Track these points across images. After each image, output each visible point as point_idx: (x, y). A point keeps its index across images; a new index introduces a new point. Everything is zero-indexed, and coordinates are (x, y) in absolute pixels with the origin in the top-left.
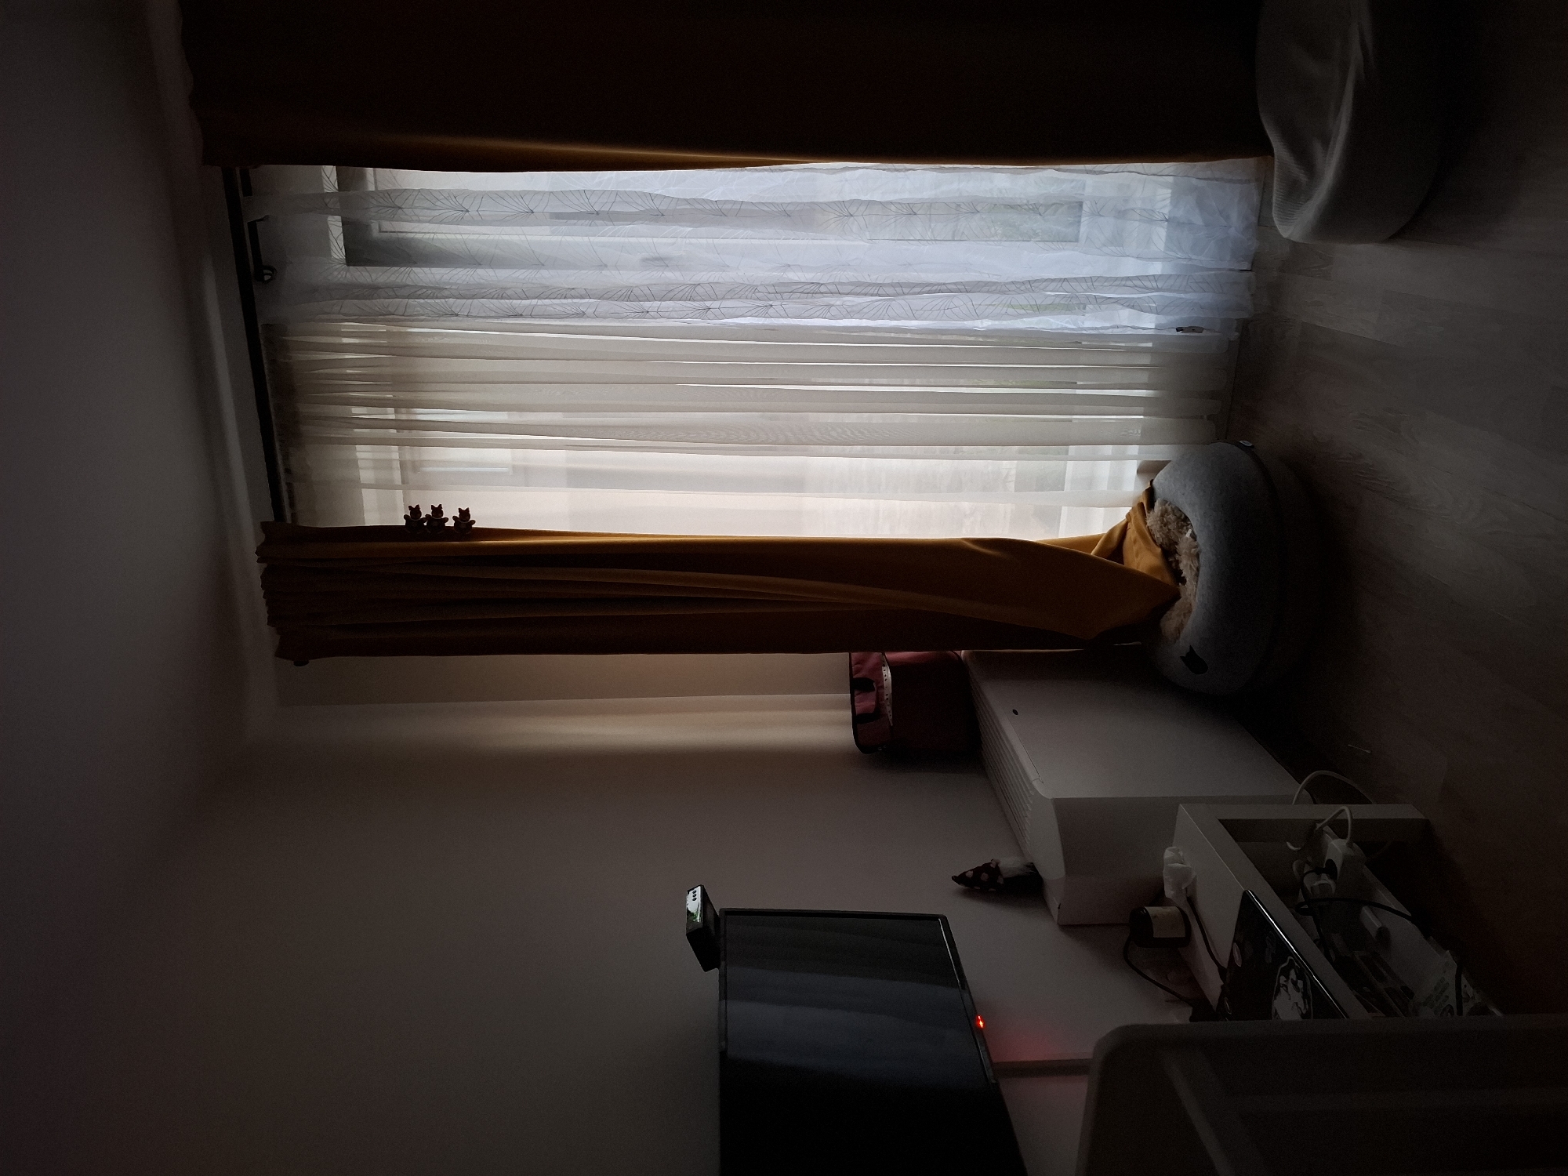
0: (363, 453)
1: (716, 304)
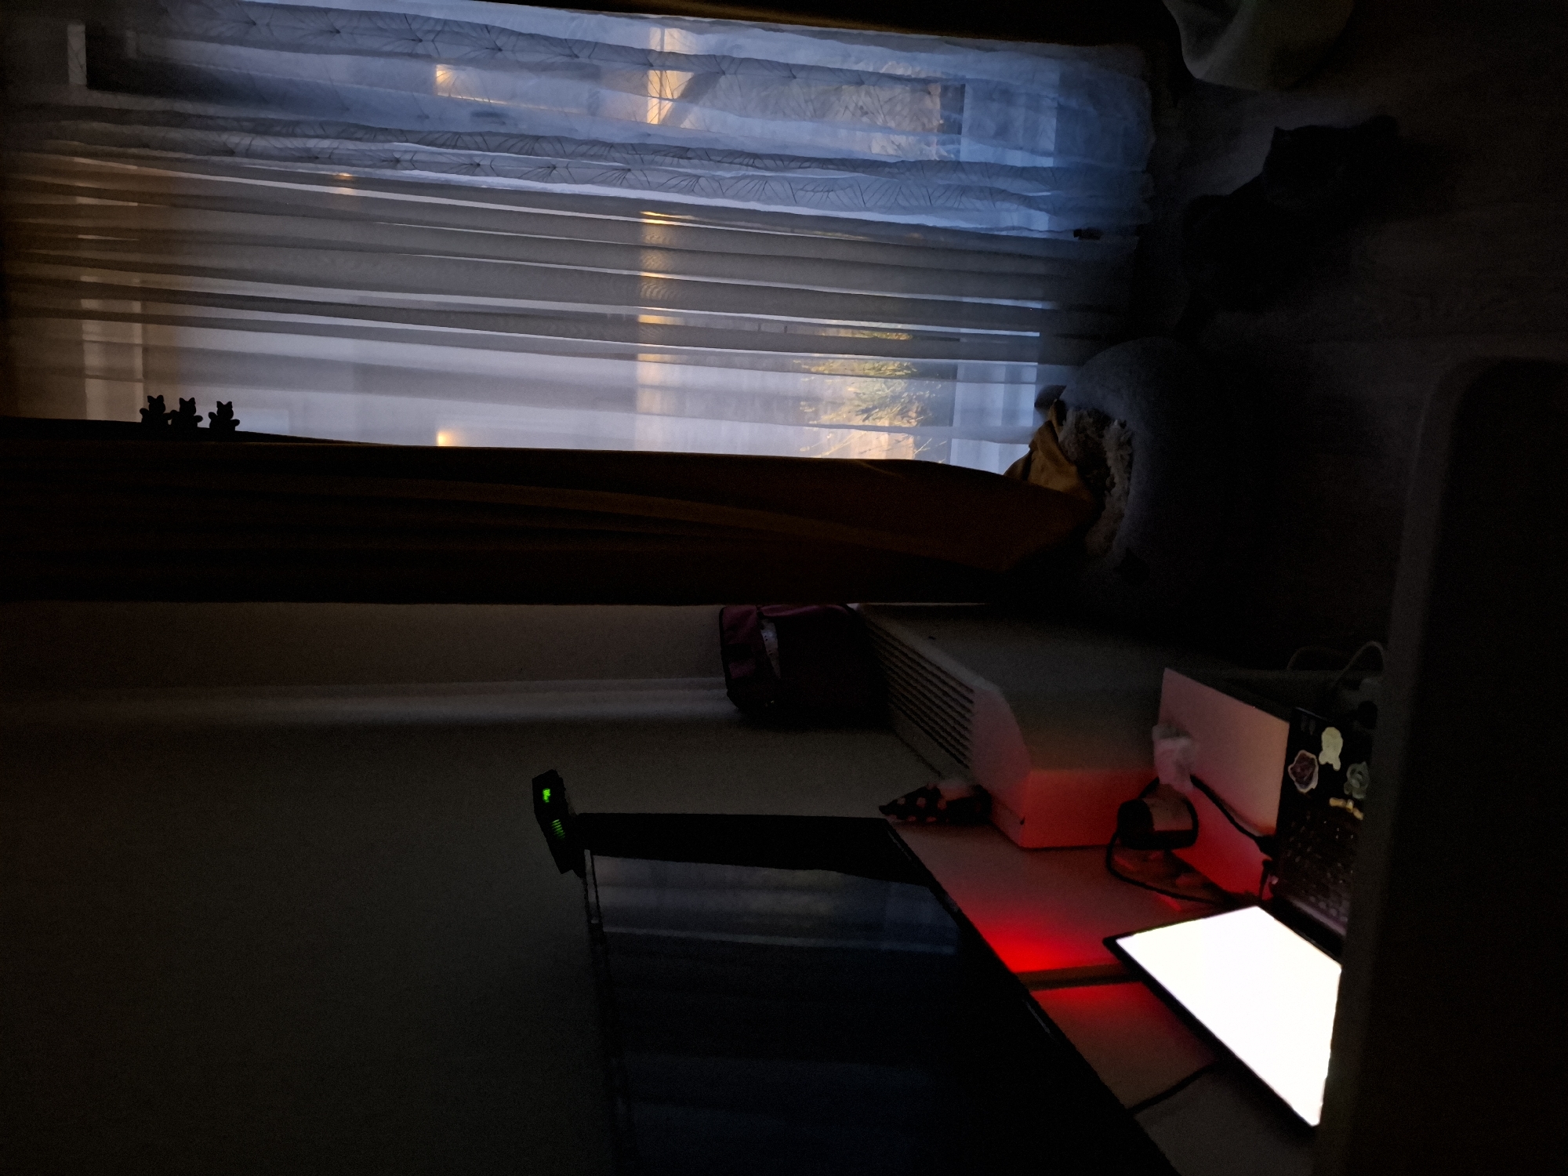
1: (562, 162)
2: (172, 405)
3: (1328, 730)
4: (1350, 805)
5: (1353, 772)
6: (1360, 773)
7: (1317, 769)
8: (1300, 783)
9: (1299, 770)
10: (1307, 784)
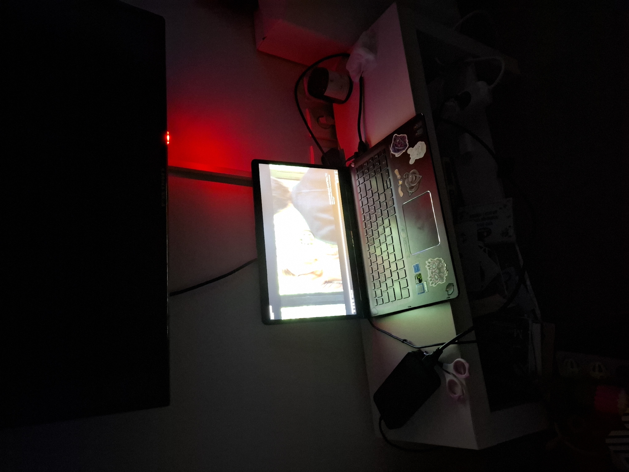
3: (423, 142)
4: (401, 182)
5: (414, 173)
6: (416, 177)
7: (404, 151)
8: (393, 147)
9: (398, 141)
10: (396, 151)
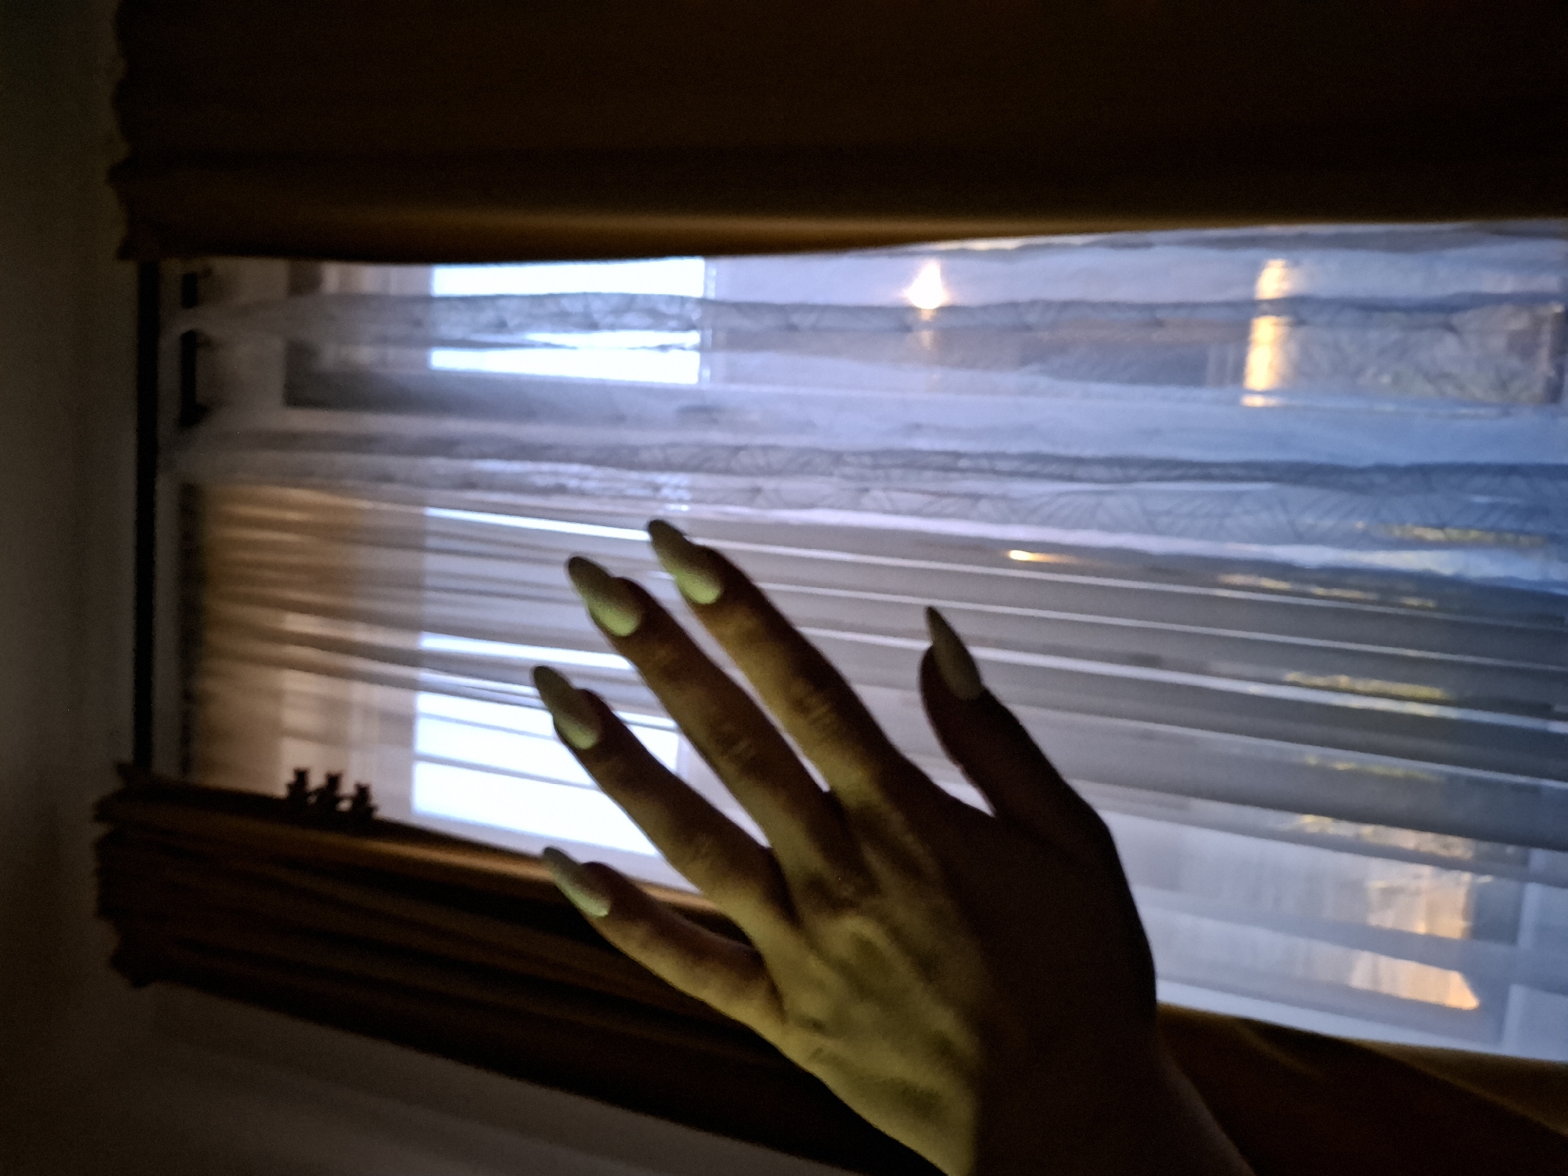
0: (295, 682)
1: (768, 484)
2: (316, 781)
